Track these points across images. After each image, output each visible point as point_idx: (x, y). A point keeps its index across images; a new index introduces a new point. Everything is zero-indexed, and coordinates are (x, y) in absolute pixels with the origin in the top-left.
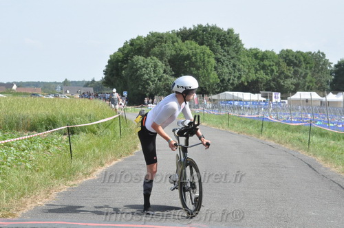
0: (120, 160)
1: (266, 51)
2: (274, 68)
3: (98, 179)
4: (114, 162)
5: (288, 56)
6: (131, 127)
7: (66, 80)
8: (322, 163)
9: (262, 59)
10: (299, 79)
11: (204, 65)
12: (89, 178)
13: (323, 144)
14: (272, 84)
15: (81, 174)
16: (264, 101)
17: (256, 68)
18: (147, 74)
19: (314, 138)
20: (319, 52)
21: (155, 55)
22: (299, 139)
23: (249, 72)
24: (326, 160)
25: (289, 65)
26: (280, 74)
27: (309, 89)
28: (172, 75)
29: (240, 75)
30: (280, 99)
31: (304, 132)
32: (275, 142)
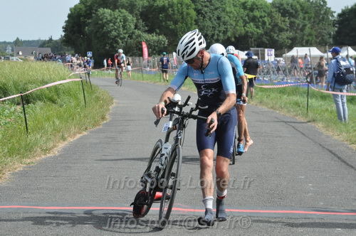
0: (85, 133)
2: (266, 19)
3: (60, 156)
4: (78, 136)
5: (282, 5)
6: (97, 94)
7: (18, 39)
8: (323, 130)
9: (252, 10)
10: (296, 32)
11: (182, 18)
12: (48, 155)
13: (324, 108)
14: (265, 39)
15: (39, 150)
17: (244, 21)
18: (116, 30)
19: (313, 102)
21: (123, 7)
22: (297, 104)
23: (236, 25)
25: (283, 15)
26: (274, 26)
27: (308, 44)
28: (146, 31)
29: (227, 29)
30: (273, 56)
31: (302, 95)
32: (269, 108)
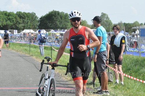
1: (10, 12)
2: (14, 19)
5: (20, 14)
8: (35, 59)
9: (9, 16)
10: (25, 24)
13: (36, 51)
14: (14, 26)
16: (10, 34)
17: (6, 20)
19: (32, 49)
20: (33, 13)
22: (26, 50)
23: (3, 21)
24: (37, 57)
25: (20, 18)
26: (17, 22)
27: (29, 28)
30: (17, 33)
31: (28, 47)
32: (15, 51)
